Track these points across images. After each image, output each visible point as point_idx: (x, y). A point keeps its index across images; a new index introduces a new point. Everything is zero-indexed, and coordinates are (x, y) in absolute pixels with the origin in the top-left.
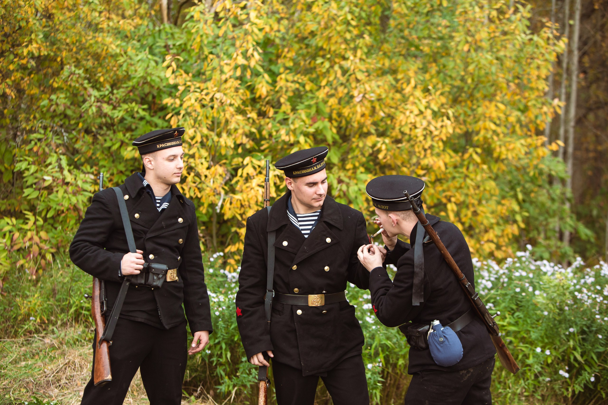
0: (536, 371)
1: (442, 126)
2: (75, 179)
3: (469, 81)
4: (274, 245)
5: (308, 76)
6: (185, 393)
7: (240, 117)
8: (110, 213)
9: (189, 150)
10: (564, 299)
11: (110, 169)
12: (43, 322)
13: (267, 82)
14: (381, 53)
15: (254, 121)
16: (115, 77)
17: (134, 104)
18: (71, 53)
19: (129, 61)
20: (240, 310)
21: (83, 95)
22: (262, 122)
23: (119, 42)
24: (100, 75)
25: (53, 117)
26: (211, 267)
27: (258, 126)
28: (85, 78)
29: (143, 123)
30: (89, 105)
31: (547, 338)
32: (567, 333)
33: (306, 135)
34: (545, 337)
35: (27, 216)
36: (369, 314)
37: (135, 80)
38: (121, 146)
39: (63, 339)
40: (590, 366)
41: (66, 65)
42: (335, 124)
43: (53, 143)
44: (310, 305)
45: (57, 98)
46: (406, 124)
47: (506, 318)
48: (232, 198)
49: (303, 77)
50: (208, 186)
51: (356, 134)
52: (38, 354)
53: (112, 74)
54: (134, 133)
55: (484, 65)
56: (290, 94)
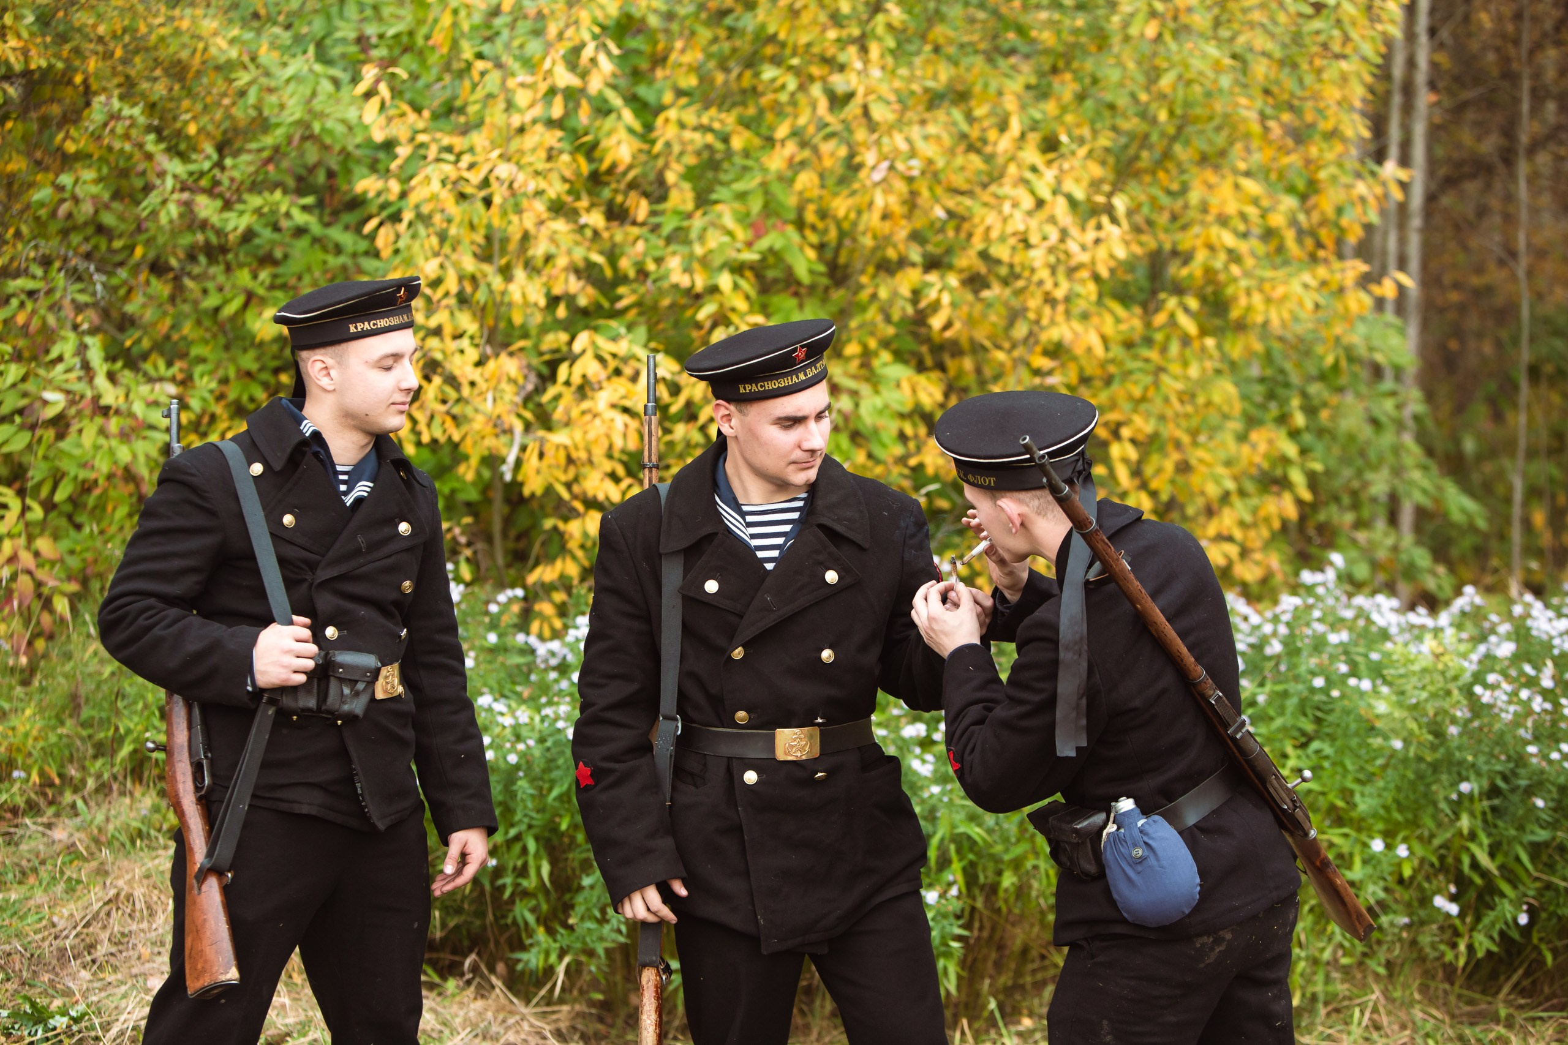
0: (1373, 901)
1: (1097, 241)
2: (127, 396)
3: (1163, 116)
4: (681, 590)
5: (735, 113)
6: (430, 971)
7: (560, 225)
8: (211, 513)
9: (428, 317)
10: (1446, 705)
11: (218, 365)
12: (47, 783)
13: (631, 131)
14: (928, 48)
15: (596, 233)
16: (227, 124)
17: (278, 194)
18: (109, 63)
19: (264, 81)
20: (588, 770)
21: (143, 173)
22: (619, 237)
23: (235, 32)
24: (186, 117)
25: (64, 233)
26: (493, 626)
27: (607, 246)
28: (149, 129)
29: (304, 243)
30: (159, 200)
31: (1401, 808)
32: (1454, 796)
33: (738, 269)
34: (1394, 807)
36: (918, 750)
37: (280, 131)
38: (246, 305)
39: (100, 830)
40: (1513, 882)
41: (96, 93)
42: (813, 238)
43: (66, 302)
44: (781, 756)
45: (77, 181)
46: (1003, 239)
47: (1285, 756)
48: (542, 442)
49: (723, 116)
50: (477, 411)
51: (866, 263)
52: (35, 870)
53: (219, 115)
54: (280, 270)
55: (1201, 73)
56: (690, 160)
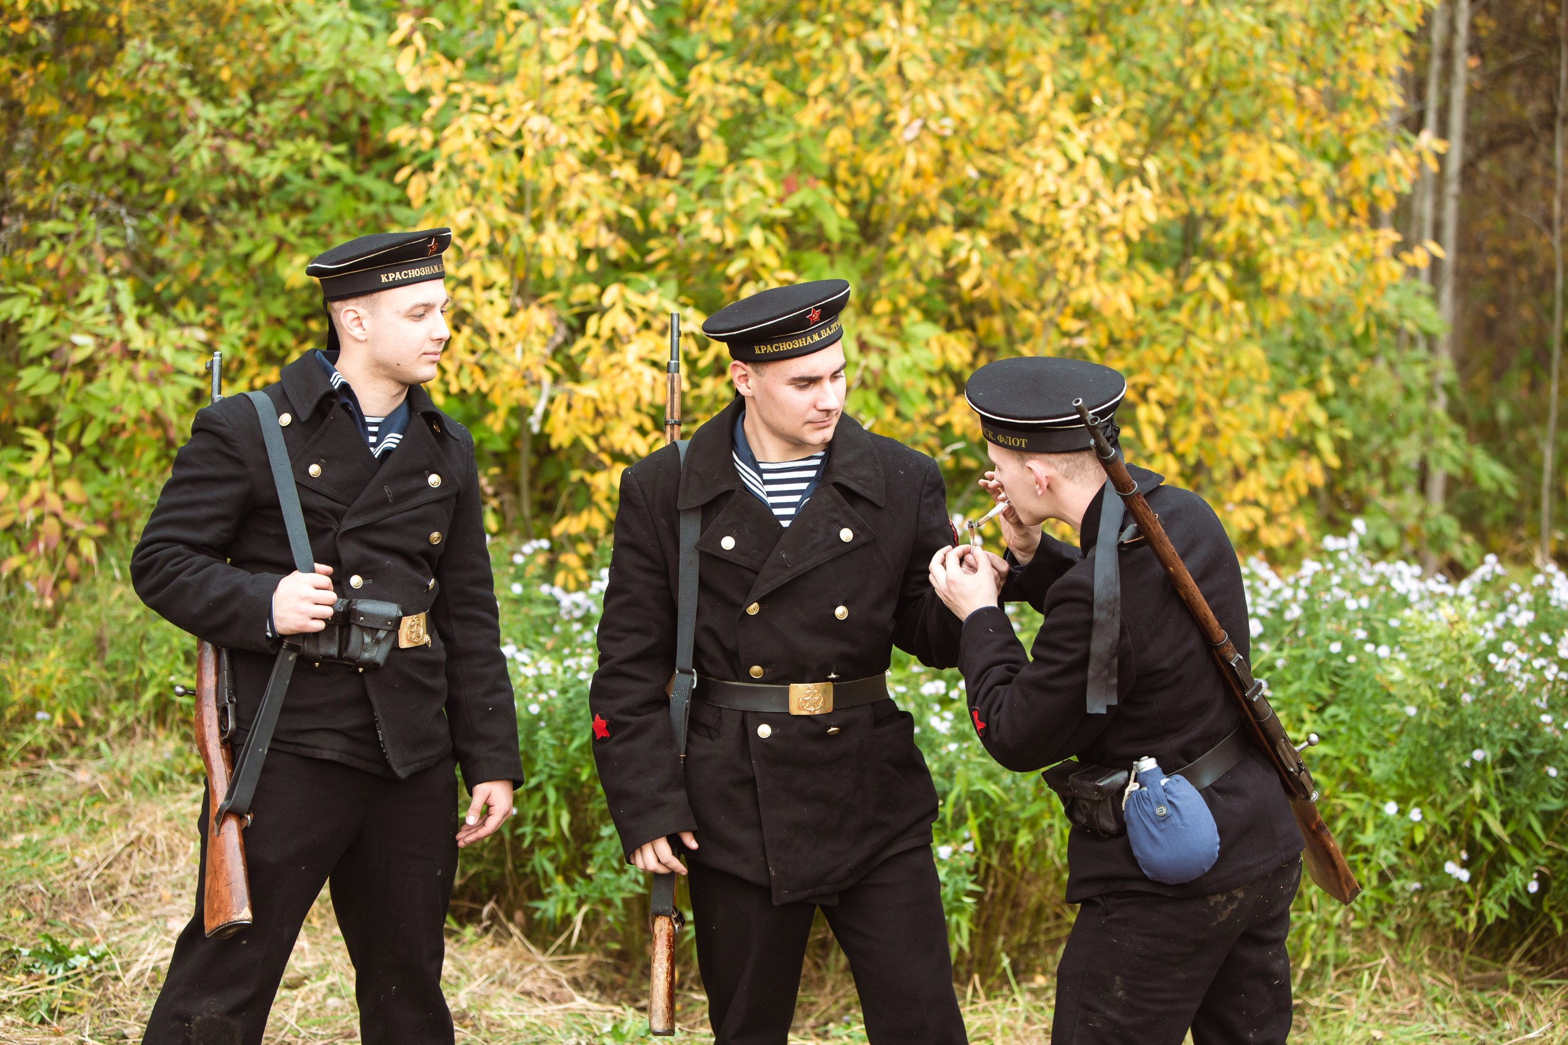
0: (1384, 866)
1: (1128, 203)
2: (156, 340)
3: (1196, 83)
4: (698, 546)
5: (770, 67)
7: (593, 178)
8: (240, 463)
9: (458, 267)
10: (1459, 672)
11: (248, 311)
12: (70, 725)
13: (664, 84)
14: (964, 6)
15: (628, 186)
16: (260, 70)
17: (310, 142)
18: (144, 6)
19: (298, 27)
20: (603, 723)
21: (176, 118)
22: (651, 190)
24: (220, 62)
25: (95, 176)
26: (518, 577)
27: (639, 199)
28: (182, 74)
29: (335, 190)
30: (191, 145)
31: (1413, 774)
32: (1467, 764)
33: (769, 225)
34: (1407, 772)
35: (28, 442)
36: (937, 708)
37: (314, 79)
38: (277, 252)
39: (123, 772)
40: (1525, 850)
41: (129, 37)
42: (845, 195)
43: (97, 246)
44: (794, 710)
45: (109, 125)
46: (1034, 199)
47: (1302, 721)
48: (570, 394)
49: (757, 71)
50: (505, 362)
51: (897, 221)
52: (57, 811)
53: (252, 60)
54: (312, 217)
55: (1237, 41)
56: (724, 114)
